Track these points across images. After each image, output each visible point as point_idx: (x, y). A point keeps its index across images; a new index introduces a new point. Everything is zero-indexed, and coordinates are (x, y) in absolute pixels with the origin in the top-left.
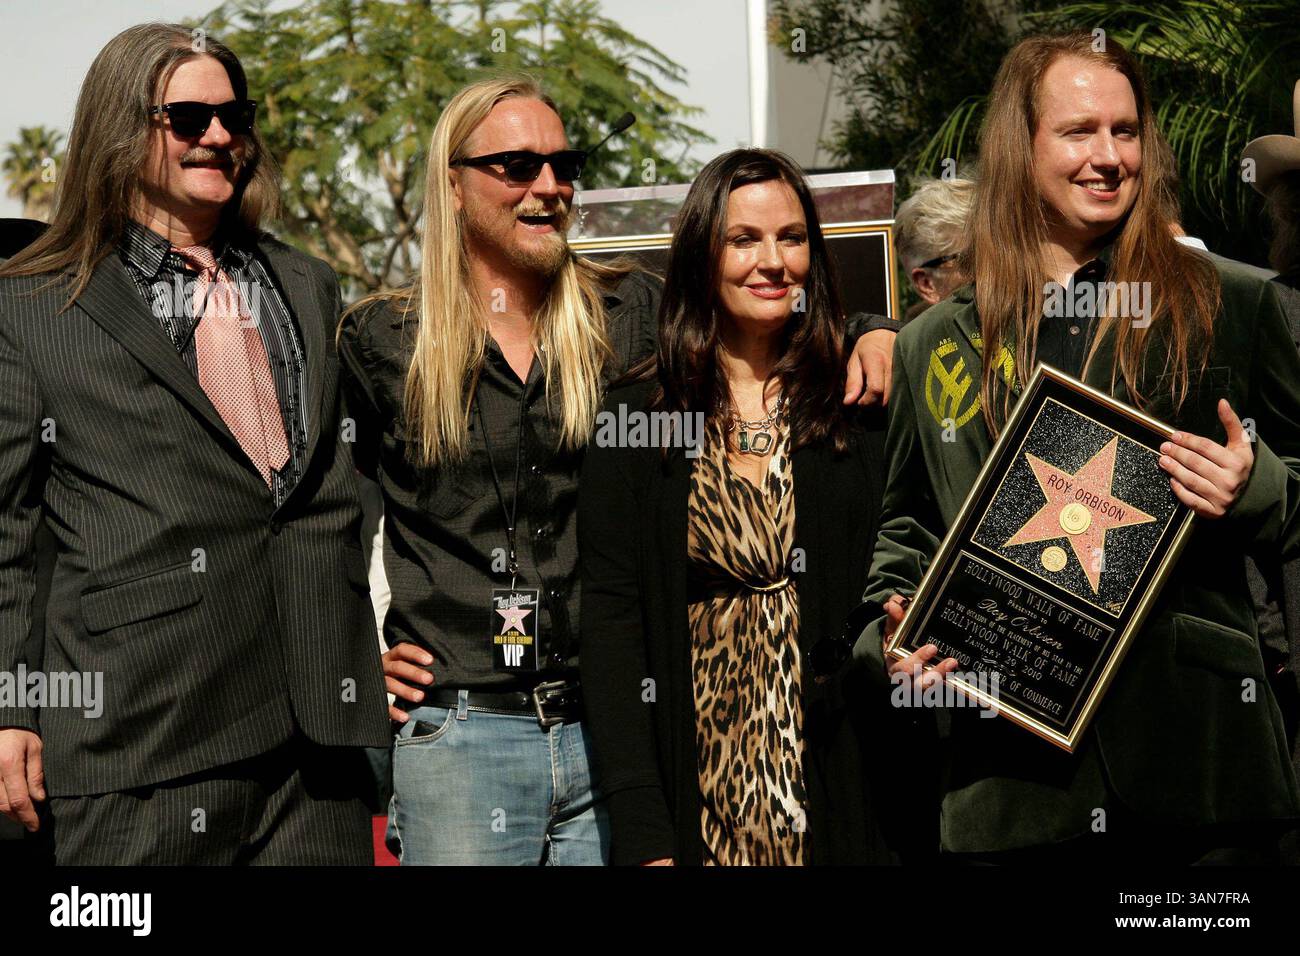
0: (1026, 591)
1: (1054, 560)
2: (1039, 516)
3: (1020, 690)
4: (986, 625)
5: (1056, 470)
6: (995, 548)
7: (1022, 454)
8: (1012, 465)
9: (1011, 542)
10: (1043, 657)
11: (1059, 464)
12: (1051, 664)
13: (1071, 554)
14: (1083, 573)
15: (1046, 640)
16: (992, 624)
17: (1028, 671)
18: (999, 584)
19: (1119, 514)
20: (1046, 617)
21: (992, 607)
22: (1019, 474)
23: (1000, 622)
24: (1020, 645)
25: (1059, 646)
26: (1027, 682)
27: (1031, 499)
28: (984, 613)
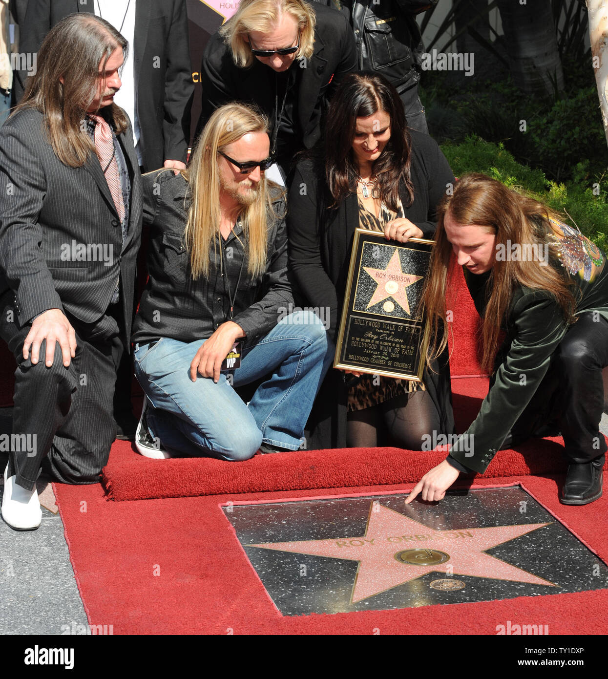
0: (382, 323)
1: (389, 307)
2: (377, 292)
3: (393, 364)
4: (370, 343)
5: (377, 270)
6: (363, 310)
7: (362, 268)
8: (359, 274)
9: (369, 306)
10: (397, 348)
11: (378, 267)
12: (401, 349)
13: (395, 302)
14: (402, 309)
15: (396, 340)
16: (373, 341)
17: (393, 355)
18: (370, 324)
19: (408, 280)
20: (393, 331)
21: (370, 335)
22: (363, 277)
23: (376, 339)
24: (387, 346)
25: (402, 341)
26: (394, 360)
27: (371, 286)
28: (368, 338)
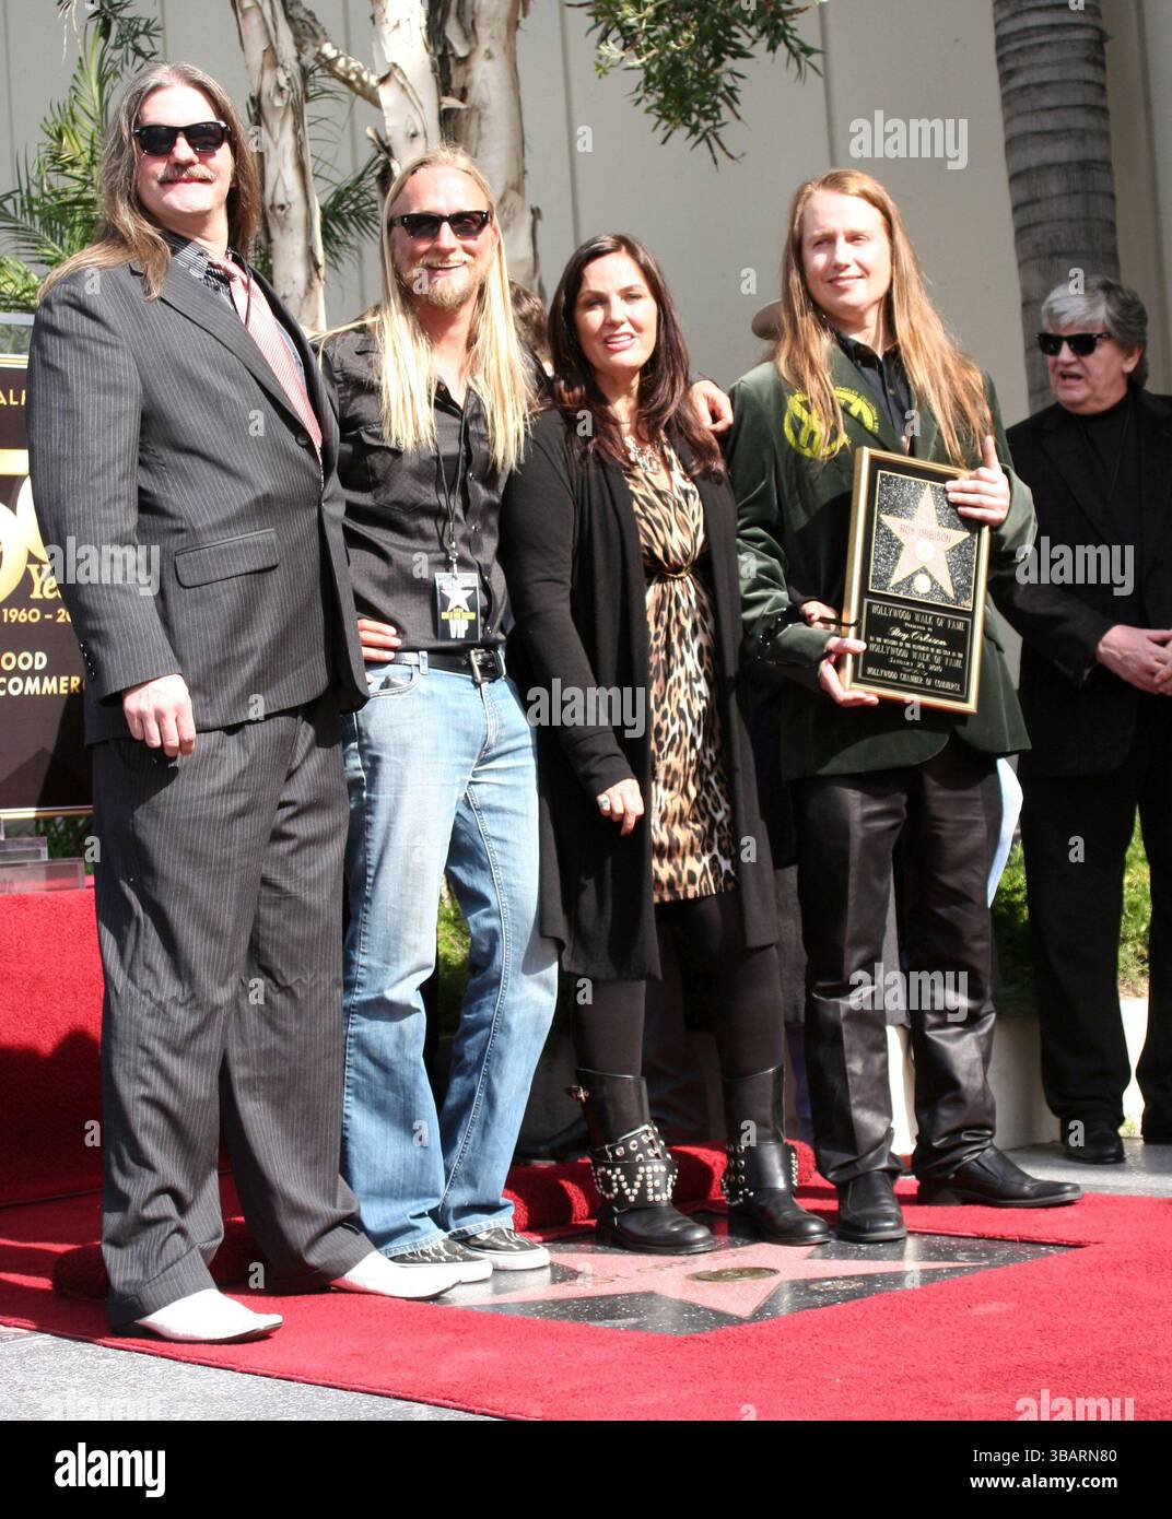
0: (912, 613)
3: (933, 682)
4: (897, 646)
10: (938, 655)
12: (944, 657)
14: (942, 588)
15: (936, 642)
16: (901, 644)
17: (933, 668)
18: (895, 614)
19: (948, 538)
20: (930, 626)
21: (896, 632)
23: (908, 640)
24: (922, 652)
26: (934, 675)
28: (894, 638)
